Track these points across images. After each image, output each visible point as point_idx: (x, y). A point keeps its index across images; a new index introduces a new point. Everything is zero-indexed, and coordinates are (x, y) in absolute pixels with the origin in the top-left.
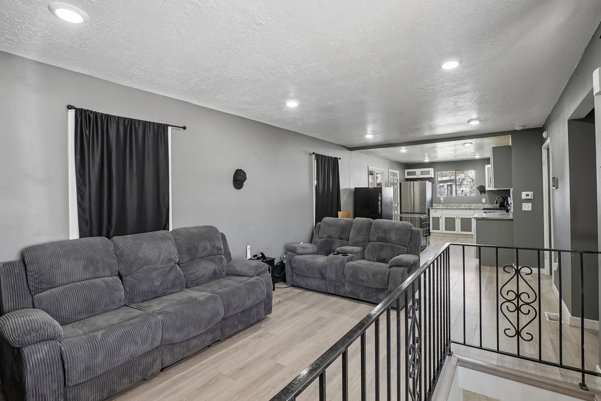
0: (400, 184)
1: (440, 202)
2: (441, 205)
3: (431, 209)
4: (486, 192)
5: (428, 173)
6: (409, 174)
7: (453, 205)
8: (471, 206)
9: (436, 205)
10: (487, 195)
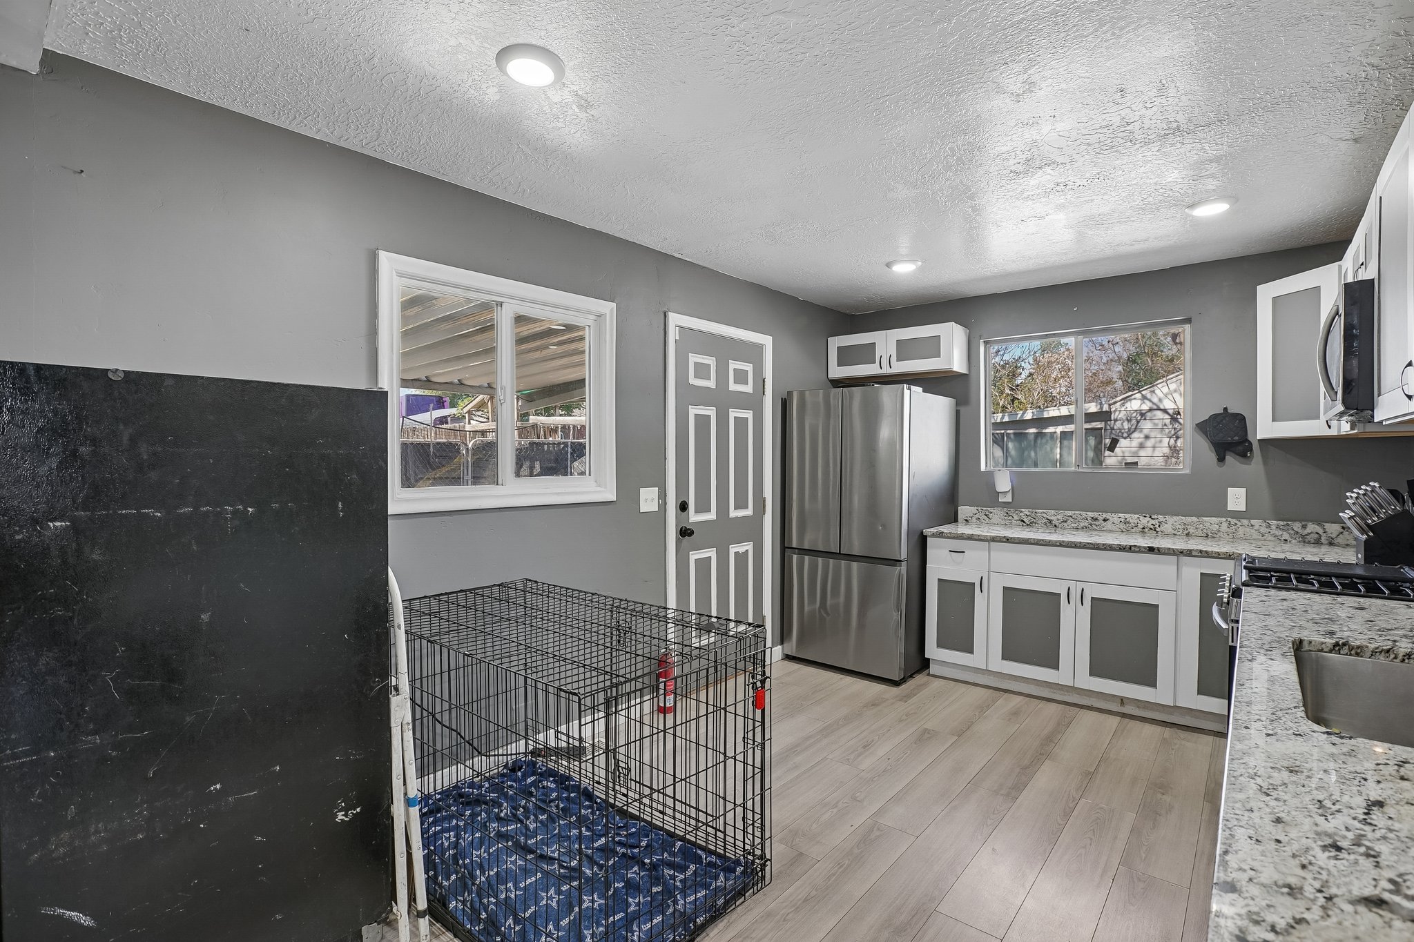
0: (784, 406)
1: (989, 498)
2: (997, 514)
3: (934, 535)
4: (1251, 450)
5: (934, 348)
6: (846, 356)
7: (1059, 517)
8: (1157, 526)
9: (974, 509)
10: (1256, 467)
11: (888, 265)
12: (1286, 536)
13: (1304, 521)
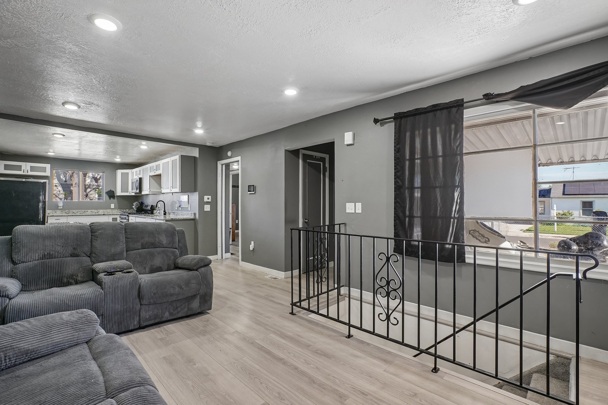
1: (57, 207)
2: (58, 213)
5: (44, 170)
6: (7, 167)
7: (76, 211)
9: (51, 211)
10: (116, 200)
11: (47, 152)
12: (121, 212)
13: (123, 209)
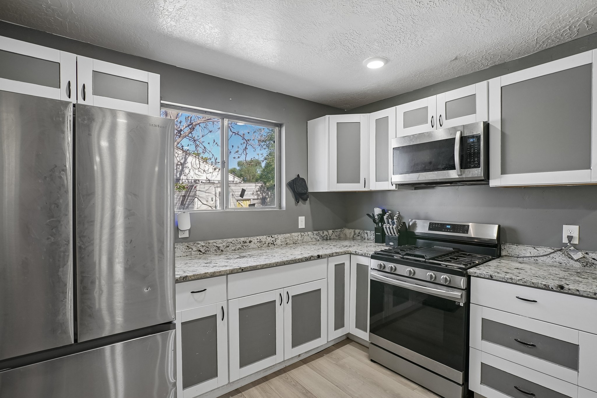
4: (309, 198)
7: (224, 244)
8: (274, 241)
12: (318, 238)
13: (323, 230)
